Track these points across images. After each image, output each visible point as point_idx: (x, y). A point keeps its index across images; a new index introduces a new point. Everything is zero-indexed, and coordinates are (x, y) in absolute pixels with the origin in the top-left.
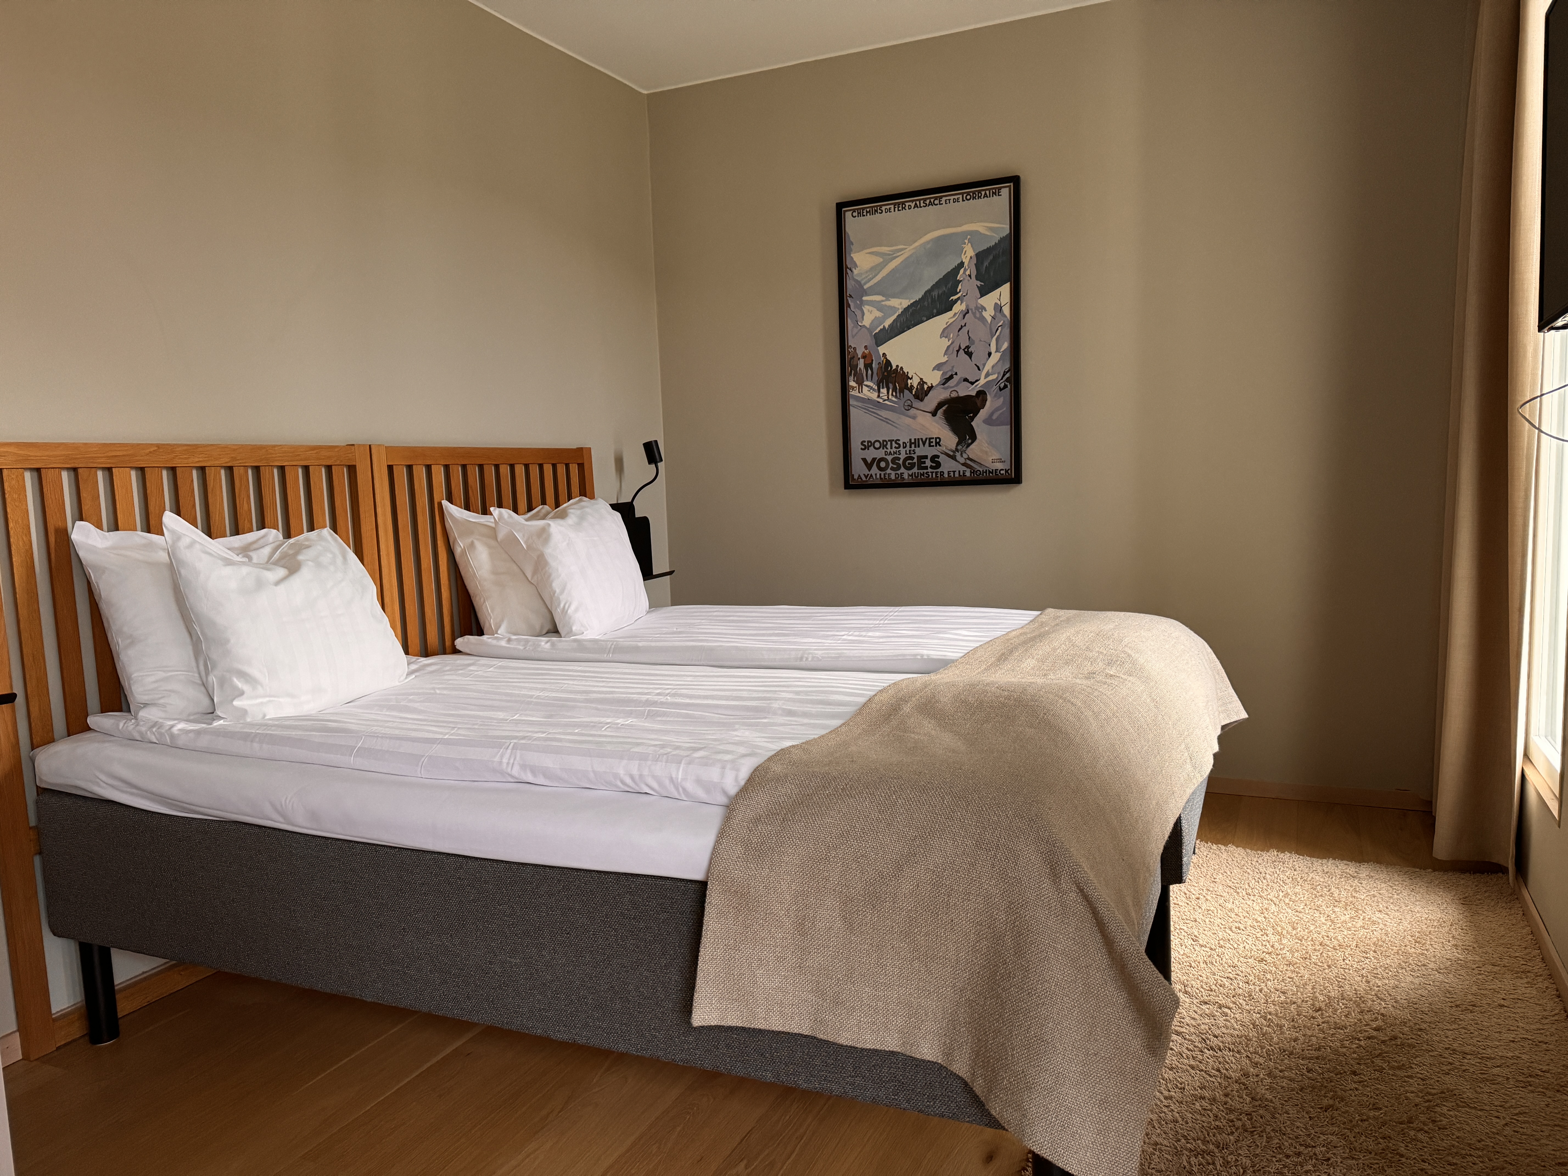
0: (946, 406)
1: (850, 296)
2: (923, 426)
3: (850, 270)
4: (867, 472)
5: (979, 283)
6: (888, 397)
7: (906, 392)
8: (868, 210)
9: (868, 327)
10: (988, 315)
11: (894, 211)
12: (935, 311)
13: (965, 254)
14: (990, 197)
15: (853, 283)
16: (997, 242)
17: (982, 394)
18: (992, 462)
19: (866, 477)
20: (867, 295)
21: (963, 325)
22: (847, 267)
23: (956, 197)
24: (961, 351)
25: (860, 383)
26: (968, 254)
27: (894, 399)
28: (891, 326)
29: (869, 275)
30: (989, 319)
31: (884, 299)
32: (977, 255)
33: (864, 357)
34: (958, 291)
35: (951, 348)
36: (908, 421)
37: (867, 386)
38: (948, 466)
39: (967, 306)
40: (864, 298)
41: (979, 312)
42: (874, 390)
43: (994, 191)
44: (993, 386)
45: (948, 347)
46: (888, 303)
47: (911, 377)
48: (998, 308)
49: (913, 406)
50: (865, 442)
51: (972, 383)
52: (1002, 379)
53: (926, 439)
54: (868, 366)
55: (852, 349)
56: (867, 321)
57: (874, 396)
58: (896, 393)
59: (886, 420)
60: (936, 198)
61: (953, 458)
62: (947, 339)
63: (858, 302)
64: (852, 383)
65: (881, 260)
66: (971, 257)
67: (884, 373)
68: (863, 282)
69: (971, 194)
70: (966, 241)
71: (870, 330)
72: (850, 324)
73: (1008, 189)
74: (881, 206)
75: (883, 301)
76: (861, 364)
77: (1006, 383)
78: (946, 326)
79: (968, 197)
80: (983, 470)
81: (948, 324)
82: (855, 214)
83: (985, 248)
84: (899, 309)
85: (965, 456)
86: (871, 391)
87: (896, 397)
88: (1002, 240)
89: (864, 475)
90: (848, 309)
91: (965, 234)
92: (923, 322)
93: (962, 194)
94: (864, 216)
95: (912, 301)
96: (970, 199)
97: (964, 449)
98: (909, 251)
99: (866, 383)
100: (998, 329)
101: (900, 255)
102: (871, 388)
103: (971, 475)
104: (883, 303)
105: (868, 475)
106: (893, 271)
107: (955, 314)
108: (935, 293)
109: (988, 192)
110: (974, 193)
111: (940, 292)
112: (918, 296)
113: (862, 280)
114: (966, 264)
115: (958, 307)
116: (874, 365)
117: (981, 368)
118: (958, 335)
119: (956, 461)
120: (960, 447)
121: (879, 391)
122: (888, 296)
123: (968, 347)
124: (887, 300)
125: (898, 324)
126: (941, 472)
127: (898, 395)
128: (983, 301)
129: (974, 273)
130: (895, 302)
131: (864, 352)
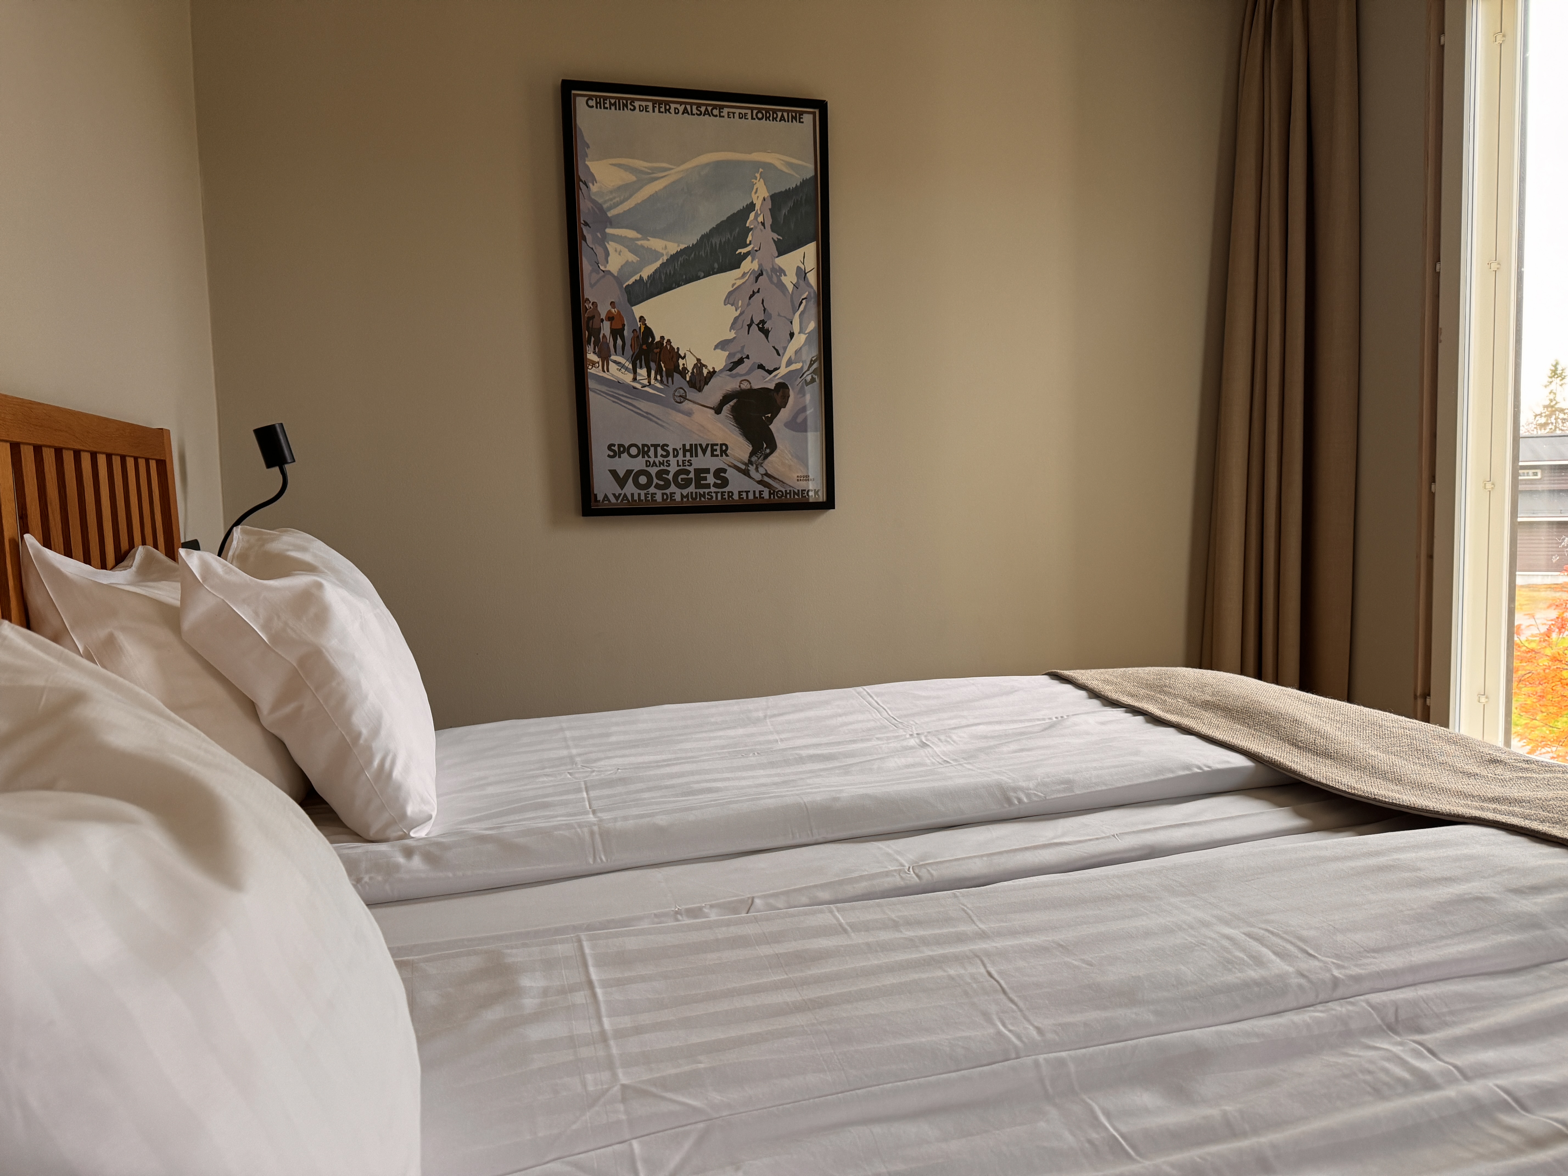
0: (735, 401)
1: (586, 224)
2: (702, 426)
3: (585, 184)
4: (618, 490)
5: (776, 236)
6: (649, 382)
7: (676, 376)
8: (613, 101)
9: (616, 275)
10: (789, 280)
11: (654, 111)
12: (716, 266)
13: (756, 193)
14: (788, 121)
15: (590, 205)
16: (799, 184)
17: (782, 387)
18: (798, 480)
19: (617, 498)
20: (612, 226)
21: (756, 291)
22: (579, 180)
23: (743, 111)
24: (754, 328)
25: (605, 357)
26: (760, 194)
27: (658, 385)
28: (652, 277)
29: (614, 198)
30: (790, 288)
31: (639, 236)
32: (773, 197)
33: (610, 318)
34: (748, 242)
35: (740, 321)
36: (679, 418)
37: (615, 362)
38: (738, 484)
39: (760, 265)
40: (608, 231)
41: (776, 275)
42: (627, 369)
43: (794, 114)
44: (796, 380)
45: (736, 319)
46: (645, 243)
47: (683, 355)
48: (802, 274)
49: (687, 398)
50: (614, 445)
51: (770, 372)
52: (808, 370)
53: (707, 445)
54: (617, 332)
55: (590, 305)
56: (614, 264)
57: (628, 378)
59: (647, 416)
60: (715, 107)
61: (746, 473)
62: (734, 308)
63: (599, 235)
64: (591, 356)
65: (634, 178)
66: (764, 199)
67: (641, 346)
68: (605, 206)
69: (764, 112)
70: (758, 175)
71: (618, 280)
72: (586, 266)
73: (811, 116)
74: (633, 100)
75: (638, 239)
76: (606, 329)
77: (814, 376)
78: (732, 289)
79: (760, 115)
80: (786, 491)
81: (734, 287)
82: (591, 103)
83: (783, 190)
84: (663, 255)
85: (762, 471)
86: (623, 370)
87: (661, 382)
88: (804, 183)
89: (614, 495)
90: (583, 242)
91: (757, 165)
92: (698, 278)
93: (752, 109)
94: (605, 108)
95: (683, 246)
96: (762, 118)
97: (760, 461)
98: (676, 173)
99: (613, 357)
100: (801, 303)
101: (662, 177)
103: (770, 497)
104: (639, 243)
105: (620, 495)
106: (653, 199)
107: (744, 274)
108: (716, 240)
109: (785, 114)
110: (767, 111)
111: (723, 240)
112: (692, 240)
113: (605, 202)
114: (757, 207)
115: (748, 265)
116: (626, 333)
117: (781, 352)
118: (749, 304)
119: (750, 476)
120: (754, 459)
121: (635, 372)
122: (646, 233)
123: (763, 322)
124: (645, 238)
125: (663, 277)
126: (729, 492)
127: (664, 379)
128: (783, 262)
129: (769, 222)
130: (656, 244)
131: (609, 312)
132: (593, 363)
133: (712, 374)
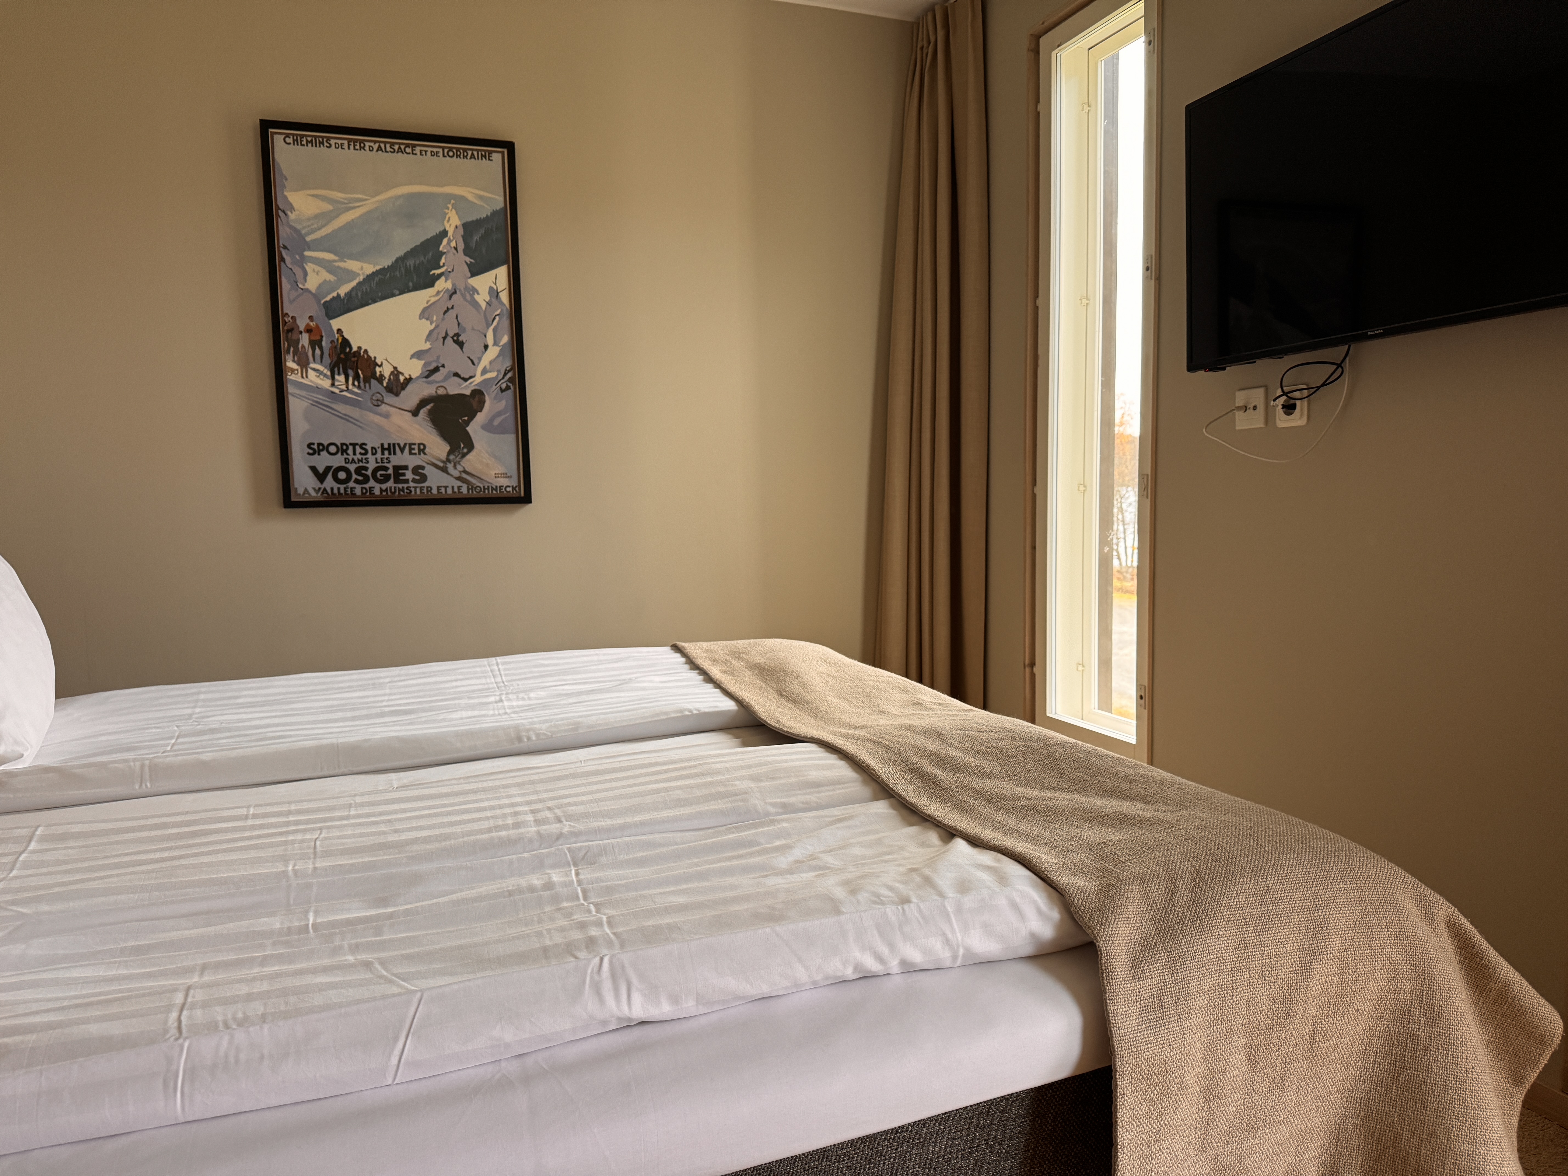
0: (432, 405)
1: (285, 247)
2: (399, 427)
3: (284, 212)
4: (318, 485)
5: (468, 260)
6: (347, 387)
7: (373, 382)
8: (309, 139)
9: (314, 291)
10: (482, 298)
11: (349, 148)
12: (411, 284)
13: (448, 221)
14: (478, 159)
15: (288, 230)
16: (489, 214)
17: (478, 395)
18: (496, 477)
19: (317, 491)
20: (310, 249)
21: (450, 307)
22: (278, 208)
23: (435, 150)
24: (449, 340)
25: (304, 364)
26: (453, 222)
28: (349, 295)
29: (313, 224)
30: (483, 305)
31: (336, 258)
32: (465, 226)
33: (309, 330)
34: (441, 264)
35: (435, 335)
36: (377, 419)
37: (314, 369)
38: (436, 481)
39: (454, 285)
40: (307, 253)
41: (470, 294)
42: (325, 375)
43: (483, 153)
44: (491, 386)
45: (431, 332)
46: (342, 264)
47: (379, 363)
48: (494, 293)
49: (385, 401)
50: (313, 444)
51: (466, 380)
52: (503, 378)
53: (405, 444)
54: (316, 343)
55: (290, 319)
56: (312, 284)
58: (359, 382)
59: (346, 418)
60: (407, 146)
61: (444, 470)
62: (429, 322)
63: (297, 257)
64: (291, 364)
65: (330, 207)
66: (456, 227)
67: (339, 355)
68: (303, 232)
69: (455, 151)
70: (450, 206)
71: (316, 297)
72: (285, 285)
73: (500, 155)
74: (329, 139)
75: (335, 261)
77: (509, 384)
78: (426, 305)
79: (451, 154)
80: (484, 487)
81: (430, 303)
82: (288, 140)
83: (474, 219)
84: (359, 275)
85: (460, 468)
87: (359, 387)
88: (494, 213)
90: (282, 264)
91: (449, 197)
92: (393, 295)
93: (443, 148)
94: (302, 145)
95: (378, 268)
96: (453, 156)
97: (458, 459)
98: (371, 204)
100: (494, 319)
101: (358, 207)
102: (321, 373)
103: (468, 492)
104: (336, 264)
105: (320, 489)
106: (350, 225)
107: (438, 293)
108: (410, 263)
109: (475, 153)
110: (458, 150)
111: (417, 262)
112: (387, 262)
113: (304, 228)
114: (450, 234)
115: (442, 285)
116: (324, 343)
117: (476, 362)
118: (443, 319)
119: (448, 473)
121: (333, 378)
122: (343, 257)
123: (458, 335)
124: (342, 260)
125: (359, 294)
126: (428, 487)
127: (362, 384)
128: (475, 282)
129: (461, 246)
130: (352, 265)
131: (308, 325)
132: (293, 371)
133: (408, 380)
